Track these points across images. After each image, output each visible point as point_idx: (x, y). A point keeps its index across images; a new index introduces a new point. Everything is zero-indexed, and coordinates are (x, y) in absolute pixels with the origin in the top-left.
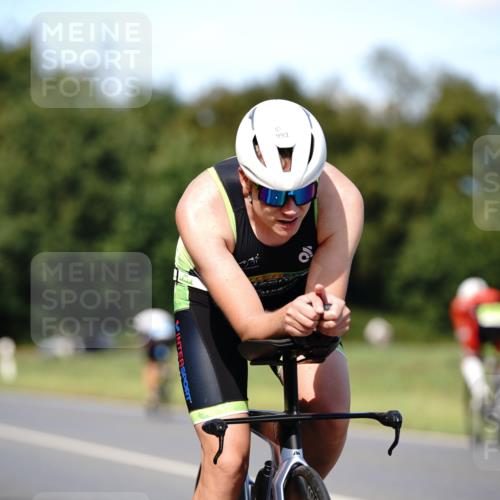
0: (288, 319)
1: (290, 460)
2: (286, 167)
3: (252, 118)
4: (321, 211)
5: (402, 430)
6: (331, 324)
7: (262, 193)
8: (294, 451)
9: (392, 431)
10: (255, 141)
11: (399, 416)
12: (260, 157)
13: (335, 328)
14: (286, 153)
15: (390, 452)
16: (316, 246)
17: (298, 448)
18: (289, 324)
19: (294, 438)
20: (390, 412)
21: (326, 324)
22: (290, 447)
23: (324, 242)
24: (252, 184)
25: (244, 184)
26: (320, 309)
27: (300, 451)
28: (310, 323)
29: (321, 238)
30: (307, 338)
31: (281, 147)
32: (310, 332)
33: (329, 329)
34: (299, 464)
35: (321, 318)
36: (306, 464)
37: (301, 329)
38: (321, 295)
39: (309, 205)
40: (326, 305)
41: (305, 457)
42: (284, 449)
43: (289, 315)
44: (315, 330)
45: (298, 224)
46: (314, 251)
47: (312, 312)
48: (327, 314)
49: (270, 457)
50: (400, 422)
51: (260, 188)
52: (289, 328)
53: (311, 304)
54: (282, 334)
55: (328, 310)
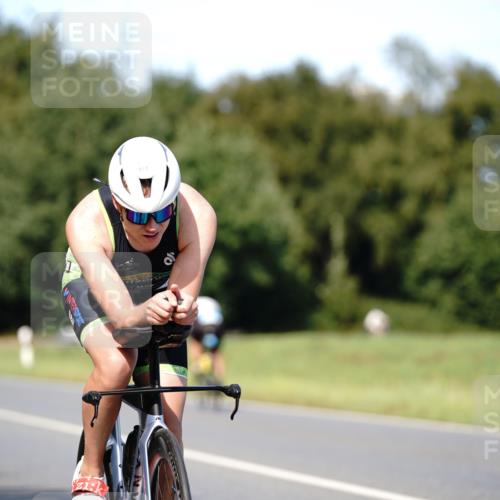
0: (149, 312)
1: (152, 424)
2: (146, 194)
3: (120, 154)
4: (181, 225)
5: (241, 400)
6: (183, 315)
7: (130, 214)
8: (156, 416)
9: (232, 400)
10: (122, 173)
11: (238, 387)
12: (126, 186)
13: (186, 318)
14: (146, 183)
15: (232, 418)
16: (177, 253)
17: (160, 414)
18: (149, 315)
19: (156, 406)
20: (232, 386)
21: (178, 316)
22: (153, 414)
23: (184, 249)
24: (121, 207)
25: (116, 206)
26: (175, 303)
27: (161, 417)
28: (166, 314)
29: (181, 246)
30: (164, 326)
31: (142, 178)
32: (166, 322)
33: (181, 319)
34: (159, 427)
35: (174, 310)
36: (165, 427)
37: (159, 319)
38: (176, 293)
39: (168, 222)
40: (179, 299)
41: (166, 422)
42: (149, 416)
43: (149, 308)
44: (170, 319)
45: (160, 237)
46: (176, 256)
47: (167, 305)
48: (180, 308)
49: (137, 422)
50: (239, 393)
51: (127, 210)
52: (149, 319)
53: (167, 299)
55: (179, 304)
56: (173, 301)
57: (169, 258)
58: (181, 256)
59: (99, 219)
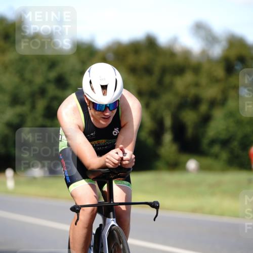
0: (107, 160)
1: (109, 223)
2: (104, 94)
3: (89, 72)
4: (122, 113)
5: (159, 210)
6: (127, 162)
7: (95, 105)
8: (112, 219)
9: (154, 210)
11: (158, 203)
12: (93, 89)
13: (128, 164)
14: (104, 87)
15: (154, 220)
16: (120, 128)
17: (114, 218)
19: (111, 213)
20: (154, 202)
21: (124, 163)
22: (110, 217)
23: (124, 126)
24: (90, 102)
25: (86, 101)
27: (115, 219)
28: (117, 162)
29: (122, 124)
30: (116, 168)
31: (102, 84)
32: (117, 166)
33: (126, 164)
34: (113, 225)
35: (122, 159)
36: (117, 225)
37: (113, 164)
38: (122, 150)
39: (116, 110)
40: (124, 153)
42: (107, 219)
43: (107, 158)
44: (119, 165)
46: (119, 130)
47: (117, 157)
48: (125, 158)
49: (101, 222)
50: (159, 206)
51: (93, 103)
52: (107, 164)
53: (117, 153)
54: (104, 167)
55: (125, 156)
56: (121, 155)
57: (116, 131)
58: (122, 130)
59: (75, 109)
